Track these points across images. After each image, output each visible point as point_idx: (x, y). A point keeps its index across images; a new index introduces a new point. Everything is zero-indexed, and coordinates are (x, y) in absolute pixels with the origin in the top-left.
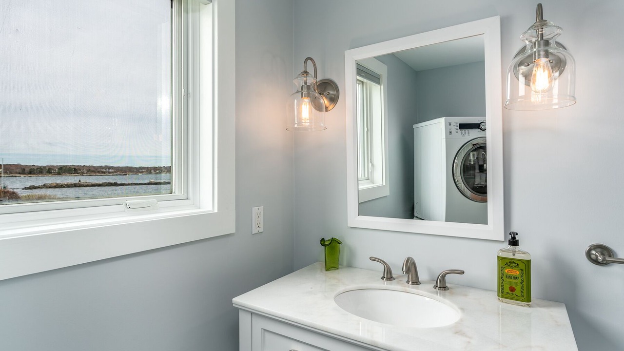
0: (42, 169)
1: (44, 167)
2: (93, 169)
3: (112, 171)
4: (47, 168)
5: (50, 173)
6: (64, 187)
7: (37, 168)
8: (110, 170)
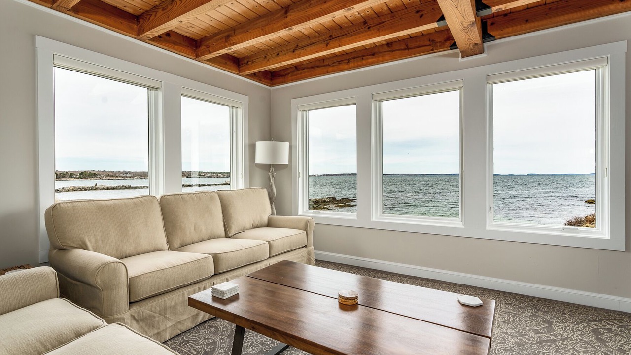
0: (64, 174)
1: (67, 172)
2: (111, 174)
3: (130, 175)
4: (69, 174)
5: (72, 177)
6: (82, 190)
7: (60, 174)
8: (128, 175)
